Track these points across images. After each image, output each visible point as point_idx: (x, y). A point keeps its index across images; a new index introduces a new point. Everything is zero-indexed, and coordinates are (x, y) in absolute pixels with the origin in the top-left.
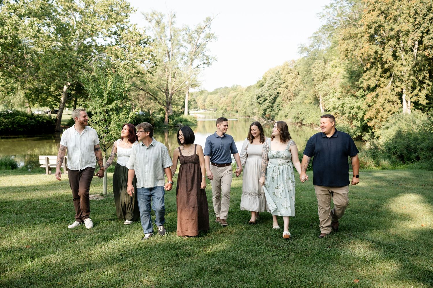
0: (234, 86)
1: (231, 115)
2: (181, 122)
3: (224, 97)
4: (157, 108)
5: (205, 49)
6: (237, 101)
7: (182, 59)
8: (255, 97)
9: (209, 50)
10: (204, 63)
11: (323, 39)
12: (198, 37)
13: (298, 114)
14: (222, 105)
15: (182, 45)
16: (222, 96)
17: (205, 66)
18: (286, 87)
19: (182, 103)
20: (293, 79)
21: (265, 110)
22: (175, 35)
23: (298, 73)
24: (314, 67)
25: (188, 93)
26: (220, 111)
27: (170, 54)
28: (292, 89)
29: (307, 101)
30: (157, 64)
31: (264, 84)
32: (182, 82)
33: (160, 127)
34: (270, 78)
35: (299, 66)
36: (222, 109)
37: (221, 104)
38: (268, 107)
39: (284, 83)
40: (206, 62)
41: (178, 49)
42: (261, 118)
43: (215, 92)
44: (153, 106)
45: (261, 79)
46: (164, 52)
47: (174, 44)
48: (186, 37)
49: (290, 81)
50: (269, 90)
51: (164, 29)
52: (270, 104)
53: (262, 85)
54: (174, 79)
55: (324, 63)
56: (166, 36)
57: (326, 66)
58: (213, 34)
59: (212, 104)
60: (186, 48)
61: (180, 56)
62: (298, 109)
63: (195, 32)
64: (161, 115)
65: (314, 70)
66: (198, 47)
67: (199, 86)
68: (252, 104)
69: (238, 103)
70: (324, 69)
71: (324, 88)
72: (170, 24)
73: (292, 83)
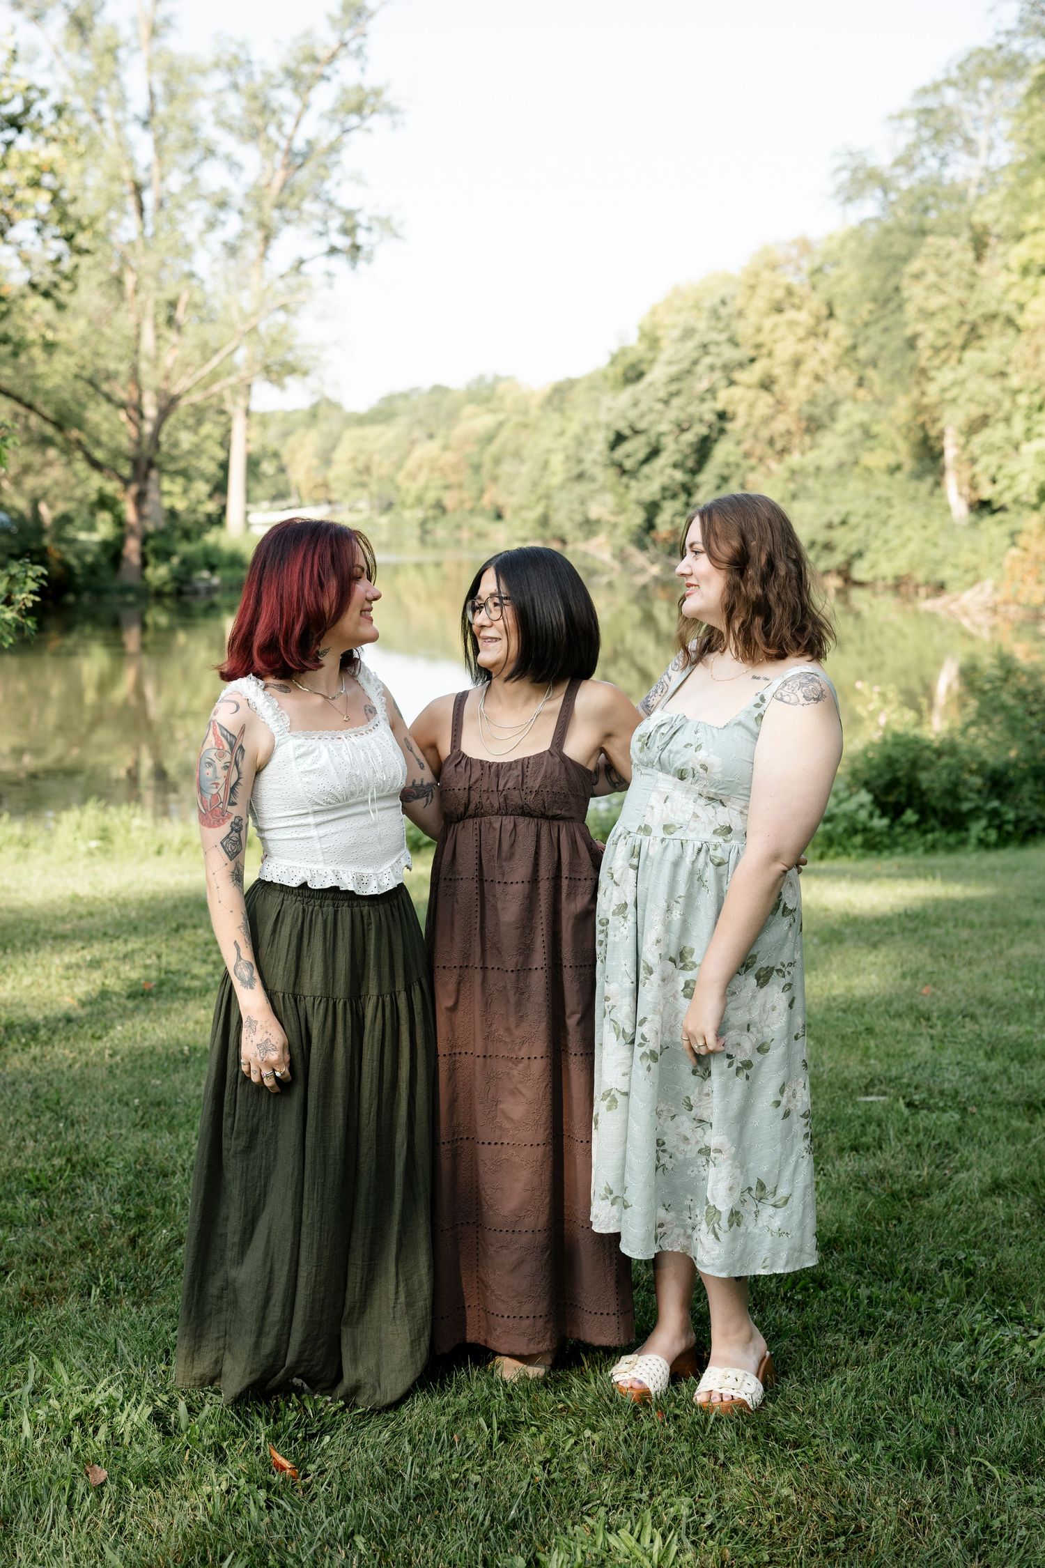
0: (481, 379)
1: (465, 535)
2: (212, 568)
3: (431, 436)
4: (78, 493)
5: (336, 174)
6: (497, 461)
7: (211, 225)
8: (601, 439)
9: (358, 179)
10: (333, 250)
11: (968, 125)
12: (297, 105)
13: (830, 526)
14: (422, 479)
15: (210, 152)
16: (418, 433)
17: (339, 264)
18: (766, 385)
19: (211, 468)
20: (801, 340)
21: (653, 509)
22: (171, 96)
23: (830, 306)
24: (918, 276)
25: (248, 413)
26: (407, 514)
27: (149, 198)
28: (797, 393)
29: (877, 459)
30: (82, 240)
31: (644, 367)
32: (216, 351)
33: (99, 592)
34: (676, 333)
35: (834, 272)
36: (419, 500)
37: (412, 476)
38: (669, 493)
39: (752, 360)
40: (342, 242)
41: (191, 170)
42: (632, 550)
43: (382, 414)
44: (57, 483)
45: (632, 340)
46: (116, 188)
47: (172, 139)
48: (235, 105)
49: (786, 348)
50: (676, 402)
51: (116, 59)
52: (679, 476)
53: (634, 375)
54: (172, 336)
55: (970, 255)
56: (121, 102)
57: (983, 270)
58: (377, 93)
59: (365, 478)
60: (233, 165)
61: (201, 210)
62: (827, 501)
63: (280, 77)
64: (104, 529)
65: (916, 294)
66: (296, 160)
67: (306, 373)
68: (580, 477)
69: (507, 467)
70: (971, 287)
71: (972, 386)
72: (144, 32)
73: (797, 363)
